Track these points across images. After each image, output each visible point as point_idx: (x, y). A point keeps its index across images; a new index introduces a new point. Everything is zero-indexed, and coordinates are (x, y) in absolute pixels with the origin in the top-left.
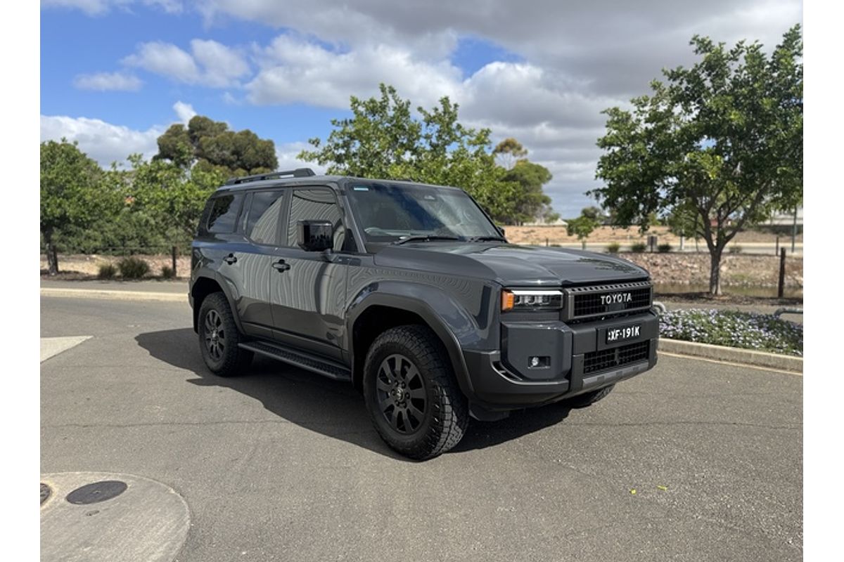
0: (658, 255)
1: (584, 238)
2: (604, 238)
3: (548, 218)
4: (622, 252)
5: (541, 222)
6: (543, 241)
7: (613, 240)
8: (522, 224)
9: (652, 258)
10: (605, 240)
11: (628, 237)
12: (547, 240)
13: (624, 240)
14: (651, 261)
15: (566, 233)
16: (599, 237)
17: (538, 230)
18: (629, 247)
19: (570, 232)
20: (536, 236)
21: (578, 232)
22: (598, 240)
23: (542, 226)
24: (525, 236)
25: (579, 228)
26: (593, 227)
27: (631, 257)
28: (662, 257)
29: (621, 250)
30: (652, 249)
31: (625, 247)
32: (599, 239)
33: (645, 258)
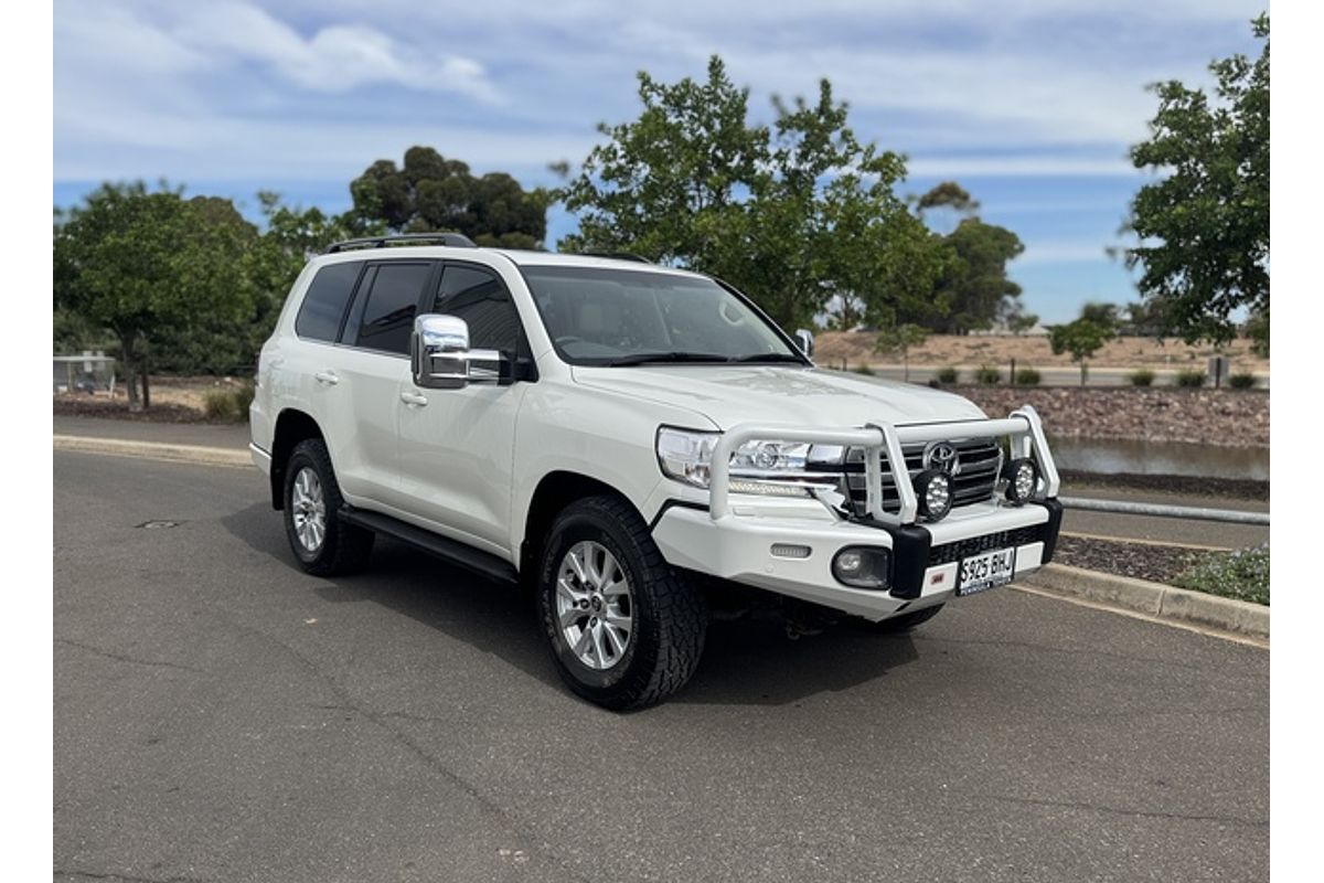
0: (1231, 396)
1: (1086, 360)
2: (1122, 360)
3: (1015, 322)
4: (1158, 388)
5: (1002, 328)
6: (1005, 363)
7: (1140, 364)
8: (966, 333)
9: (1217, 400)
10: (1124, 363)
11: (1168, 358)
12: (1013, 363)
13: (1160, 365)
14: (1215, 404)
15: (1049, 350)
16: (1113, 357)
17: (996, 343)
18: (1172, 377)
19: (1058, 348)
20: (991, 353)
21: (1072, 346)
22: (1110, 363)
23: (1003, 337)
24: (972, 353)
25: (1076, 339)
26: (1102, 340)
27: (1177, 398)
28: (1238, 399)
29: (1156, 382)
30: (1218, 382)
31: (1165, 377)
32: (1113, 360)
33: (1203, 399)
